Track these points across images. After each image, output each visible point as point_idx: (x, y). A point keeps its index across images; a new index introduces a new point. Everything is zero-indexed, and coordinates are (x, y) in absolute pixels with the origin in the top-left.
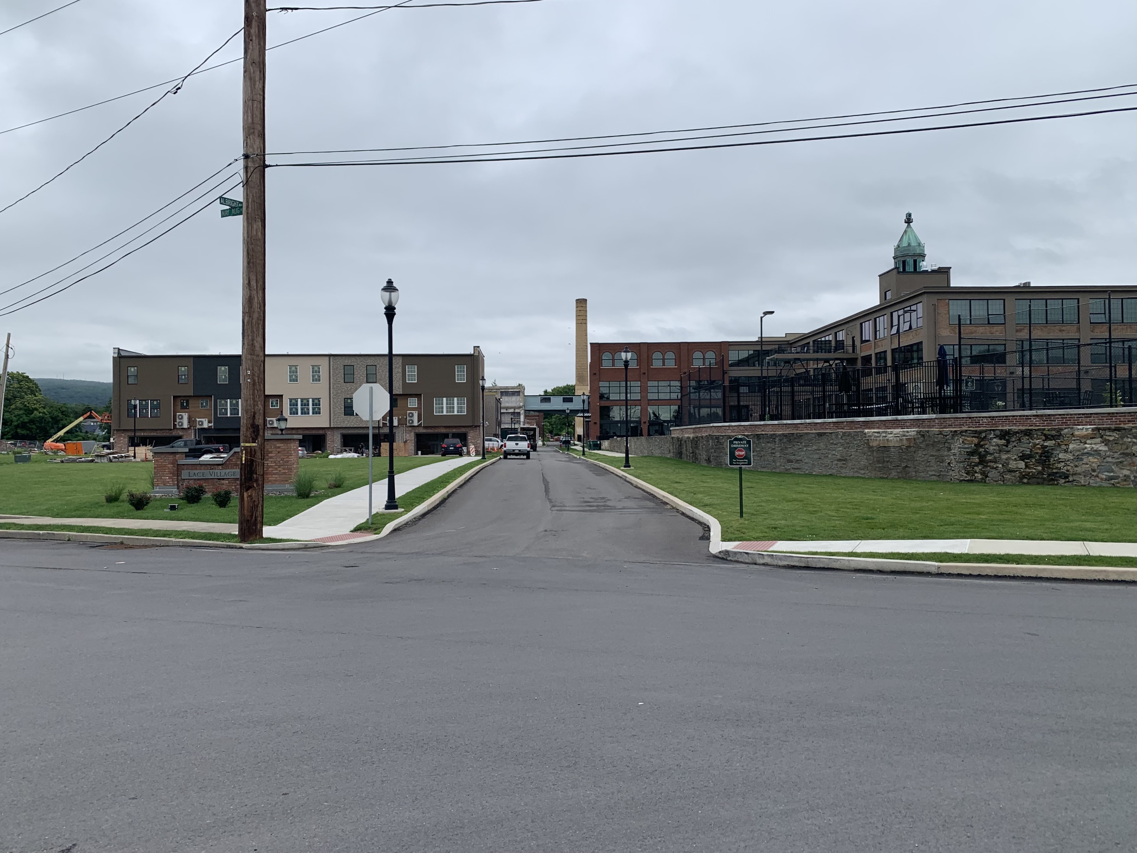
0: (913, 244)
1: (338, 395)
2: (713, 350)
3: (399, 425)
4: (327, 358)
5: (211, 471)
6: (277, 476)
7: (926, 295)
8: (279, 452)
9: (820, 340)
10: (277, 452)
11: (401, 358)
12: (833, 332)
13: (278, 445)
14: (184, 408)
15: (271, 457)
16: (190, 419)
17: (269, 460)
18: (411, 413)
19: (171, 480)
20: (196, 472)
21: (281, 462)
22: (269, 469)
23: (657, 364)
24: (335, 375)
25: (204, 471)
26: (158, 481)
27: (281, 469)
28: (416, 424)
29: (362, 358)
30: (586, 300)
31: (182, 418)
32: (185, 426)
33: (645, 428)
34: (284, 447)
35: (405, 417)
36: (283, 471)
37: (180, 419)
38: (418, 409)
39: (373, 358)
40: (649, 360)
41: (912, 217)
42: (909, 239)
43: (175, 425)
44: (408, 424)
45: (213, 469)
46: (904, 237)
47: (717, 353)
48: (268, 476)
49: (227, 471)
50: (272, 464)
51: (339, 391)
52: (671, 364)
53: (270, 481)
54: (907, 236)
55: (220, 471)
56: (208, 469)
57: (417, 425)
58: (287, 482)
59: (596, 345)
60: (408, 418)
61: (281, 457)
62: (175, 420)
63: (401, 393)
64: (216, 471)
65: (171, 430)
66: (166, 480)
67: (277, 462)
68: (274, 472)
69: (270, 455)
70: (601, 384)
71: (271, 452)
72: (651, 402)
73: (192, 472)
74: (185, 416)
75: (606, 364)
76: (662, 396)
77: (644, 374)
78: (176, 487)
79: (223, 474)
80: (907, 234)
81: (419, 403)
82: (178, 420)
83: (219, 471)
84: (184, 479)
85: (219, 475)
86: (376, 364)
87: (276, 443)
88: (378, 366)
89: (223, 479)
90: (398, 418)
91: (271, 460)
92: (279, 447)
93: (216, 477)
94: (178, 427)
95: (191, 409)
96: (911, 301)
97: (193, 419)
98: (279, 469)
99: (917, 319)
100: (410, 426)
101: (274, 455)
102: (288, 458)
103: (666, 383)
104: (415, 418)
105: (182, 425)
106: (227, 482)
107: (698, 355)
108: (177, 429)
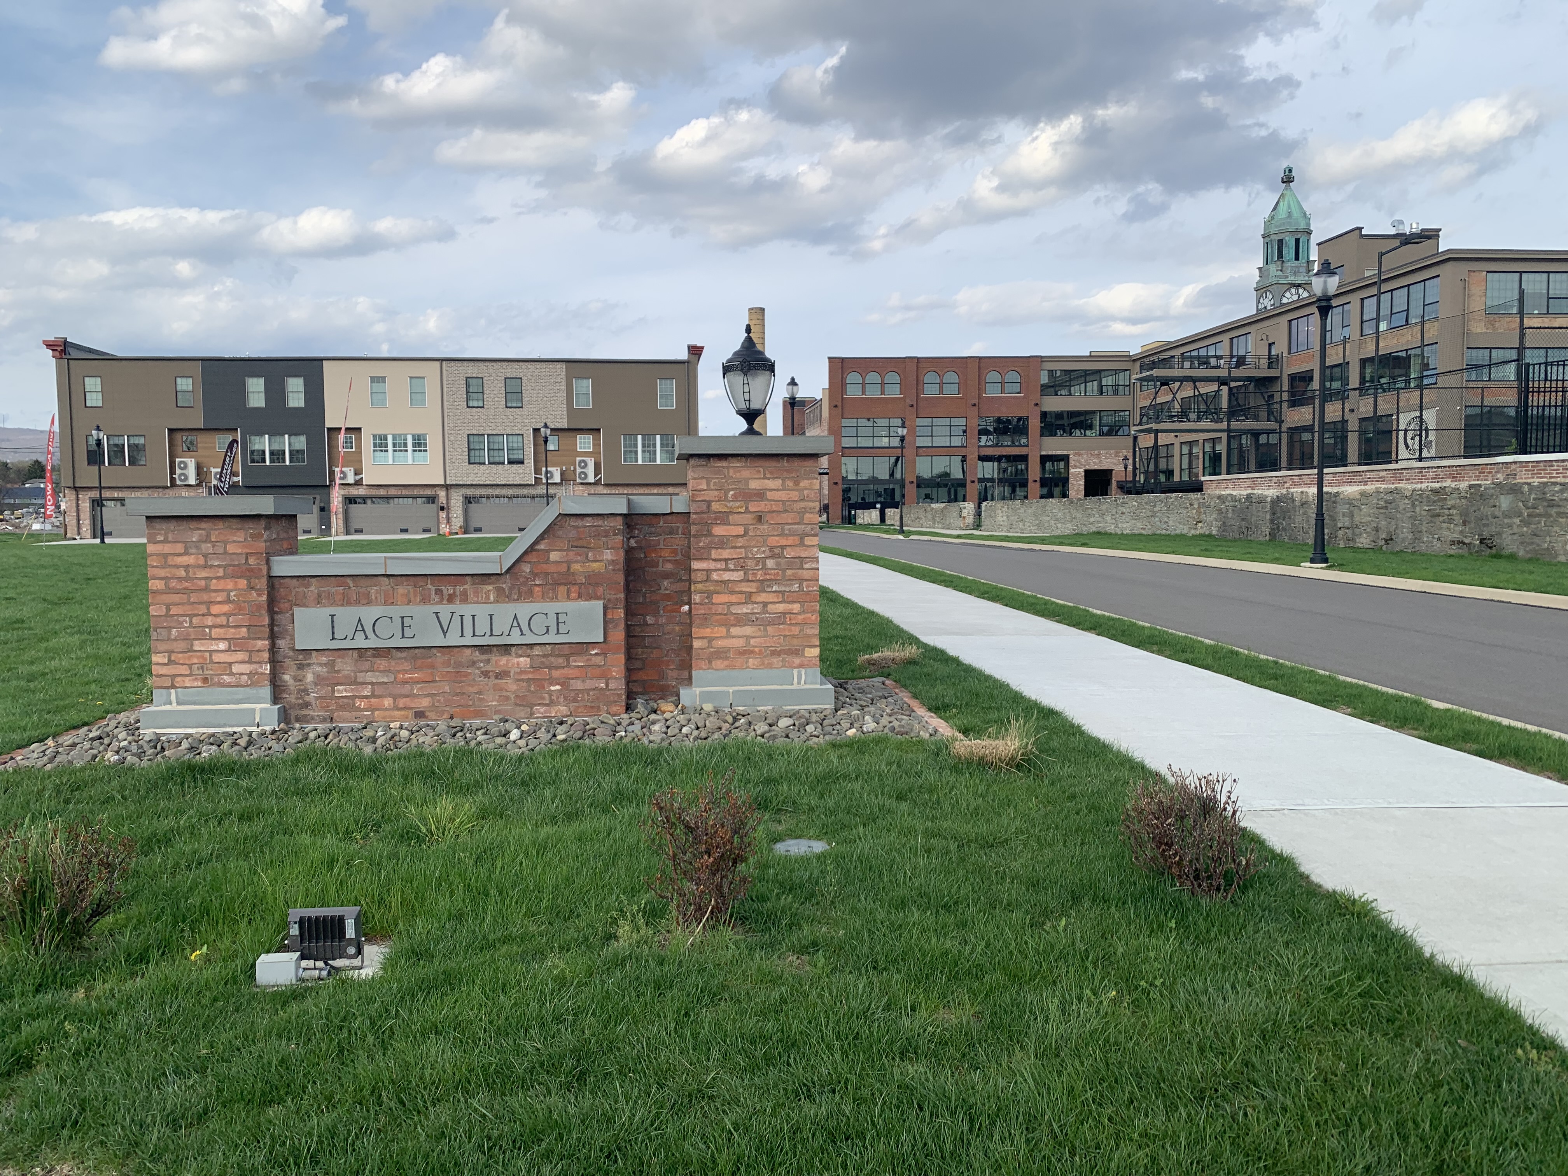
0: (1296, 214)
1: (457, 429)
2: (1016, 369)
3: (562, 480)
4: (438, 364)
5: (445, 610)
6: (748, 630)
7: (1450, 264)
8: (760, 519)
9: (1188, 354)
10: (748, 518)
11: (564, 365)
12: (1226, 338)
13: (754, 485)
14: (191, 449)
15: (722, 543)
16: (199, 468)
17: (714, 554)
18: (583, 461)
19: (241, 656)
20: (369, 614)
21: (770, 563)
22: (717, 599)
23: (931, 391)
24: (451, 393)
25: (405, 610)
26: (170, 662)
27: (771, 598)
28: (591, 479)
29: (497, 365)
30: (764, 309)
31: (186, 467)
32: (192, 481)
33: (911, 490)
34: (782, 495)
35: (572, 468)
36: (781, 607)
37: (181, 468)
38: (595, 454)
39: (515, 365)
40: (919, 384)
41: (1293, 173)
42: (1289, 207)
43: (173, 480)
44: (578, 480)
45: (451, 599)
46: (1281, 204)
47: (1022, 375)
48: (707, 632)
49: (524, 610)
50: (726, 576)
51: (459, 422)
52: (951, 391)
53: (721, 654)
54: (1286, 202)
55: (489, 609)
56: (425, 600)
57: (593, 481)
58: (797, 661)
59: (837, 361)
60: (578, 470)
61: (773, 541)
62: (173, 471)
63: (566, 426)
64: (467, 610)
65: (167, 487)
66: (216, 658)
67: (751, 564)
68: (735, 610)
69: (718, 530)
70: (845, 423)
71: (723, 518)
72: (921, 451)
73: (347, 615)
74: (191, 464)
75: (853, 392)
76: (938, 442)
77: (912, 406)
78: (266, 691)
79: (502, 624)
80: (1286, 200)
81: (596, 445)
82: (178, 471)
83: (482, 611)
84: (307, 652)
85: (483, 627)
86: (521, 376)
87: (746, 473)
88: (524, 379)
89: (506, 649)
90: (561, 470)
91: (726, 554)
92: (760, 495)
93: (468, 640)
94: (178, 482)
95: (201, 452)
96: (1400, 280)
97: (205, 469)
98: (763, 597)
99: (1424, 305)
100: (582, 484)
101: (741, 530)
102: (802, 544)
103: (946, 421)
104: (590, 470)
105: (186, 478)
106: (524, 661)
107: (993, 376)
108: (179, 486)
